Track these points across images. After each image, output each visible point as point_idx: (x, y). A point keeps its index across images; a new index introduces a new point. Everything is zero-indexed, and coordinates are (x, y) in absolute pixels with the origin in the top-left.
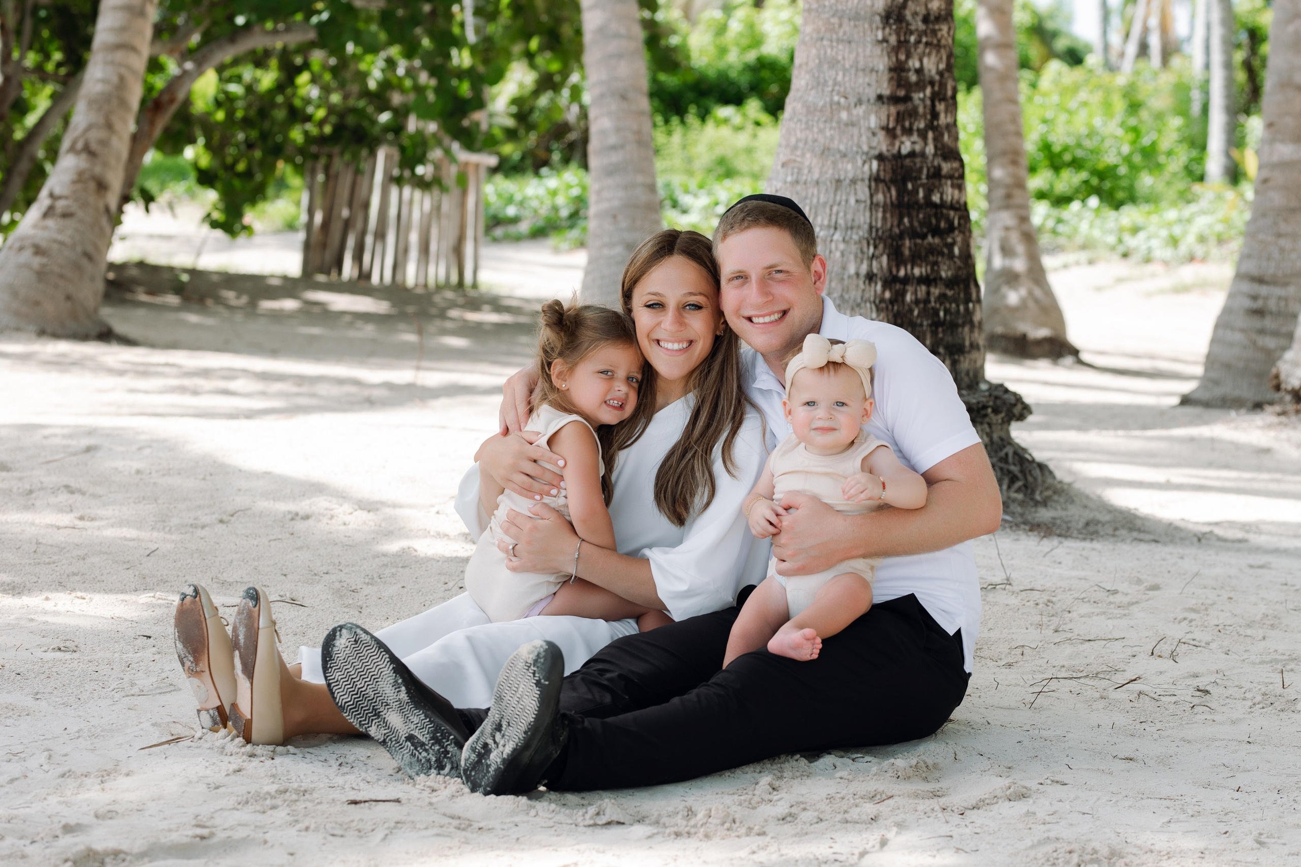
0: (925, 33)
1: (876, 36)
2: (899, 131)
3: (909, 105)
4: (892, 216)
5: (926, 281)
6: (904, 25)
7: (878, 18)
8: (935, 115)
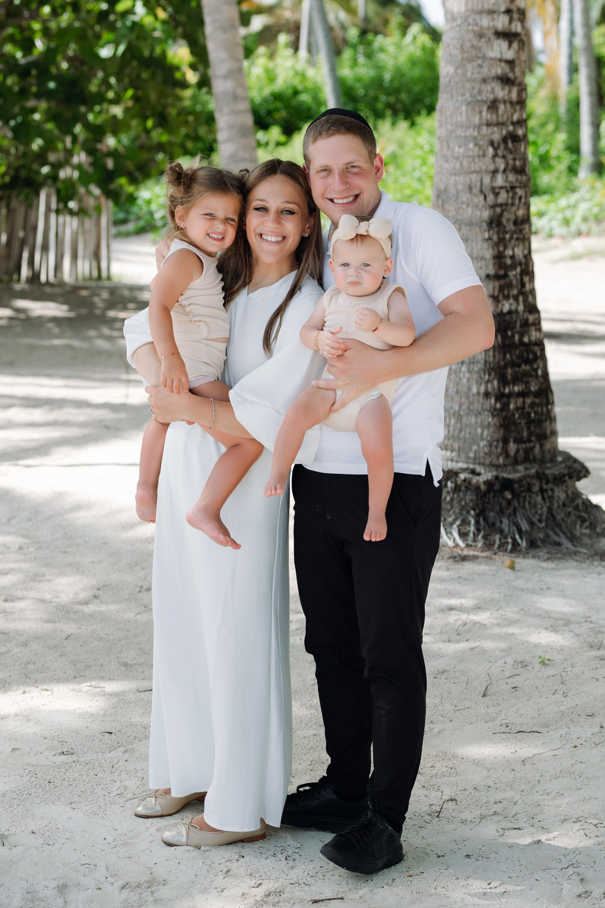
0: (515, 232)
1: (484, 236)
2: (501, 297)
3: (507, 280)
4: (499, 353)
5: (523, 394)
6: (502, 228)
7: (484, 224)
8: (523, 285)
